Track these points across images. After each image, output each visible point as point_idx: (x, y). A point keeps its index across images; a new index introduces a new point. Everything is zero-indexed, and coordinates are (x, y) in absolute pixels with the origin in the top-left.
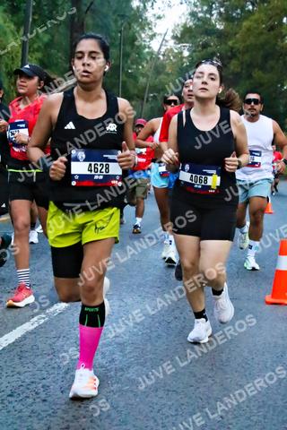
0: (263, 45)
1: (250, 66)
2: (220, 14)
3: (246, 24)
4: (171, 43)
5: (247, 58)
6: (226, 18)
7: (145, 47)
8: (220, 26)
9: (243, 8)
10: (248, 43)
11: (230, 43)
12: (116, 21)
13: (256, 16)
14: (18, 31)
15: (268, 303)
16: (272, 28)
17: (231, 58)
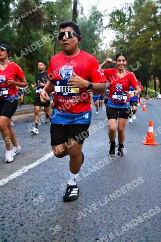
0: (143, 48)
1: (138, 56)
2: (127, 36)
3: (137, 40)
4: (109, 47)
5: (137, 53)
6: (129, 38)
7: (99, 48)
8: (127, 41)
9: (136, 34)
10: (137, 47)
11: (131, 47)
12: (89, 39)
13: (141, 37)
14: (53, 43)
15: (144, 144)
16: (146, 42)
17: (131, 53)
